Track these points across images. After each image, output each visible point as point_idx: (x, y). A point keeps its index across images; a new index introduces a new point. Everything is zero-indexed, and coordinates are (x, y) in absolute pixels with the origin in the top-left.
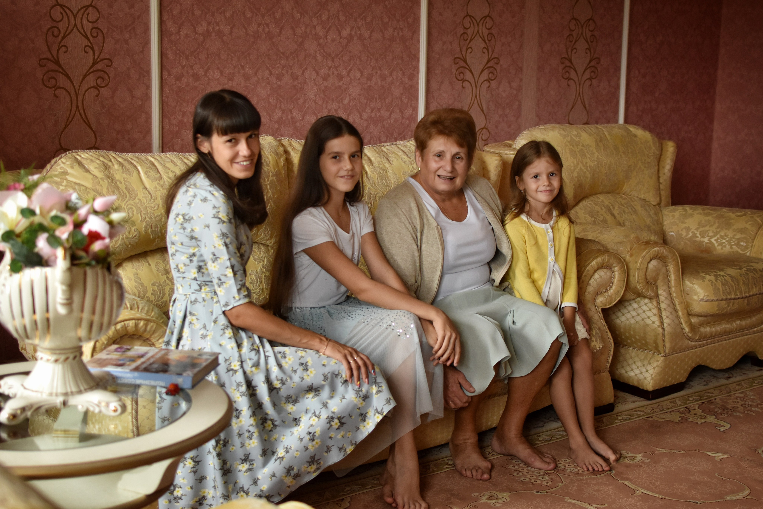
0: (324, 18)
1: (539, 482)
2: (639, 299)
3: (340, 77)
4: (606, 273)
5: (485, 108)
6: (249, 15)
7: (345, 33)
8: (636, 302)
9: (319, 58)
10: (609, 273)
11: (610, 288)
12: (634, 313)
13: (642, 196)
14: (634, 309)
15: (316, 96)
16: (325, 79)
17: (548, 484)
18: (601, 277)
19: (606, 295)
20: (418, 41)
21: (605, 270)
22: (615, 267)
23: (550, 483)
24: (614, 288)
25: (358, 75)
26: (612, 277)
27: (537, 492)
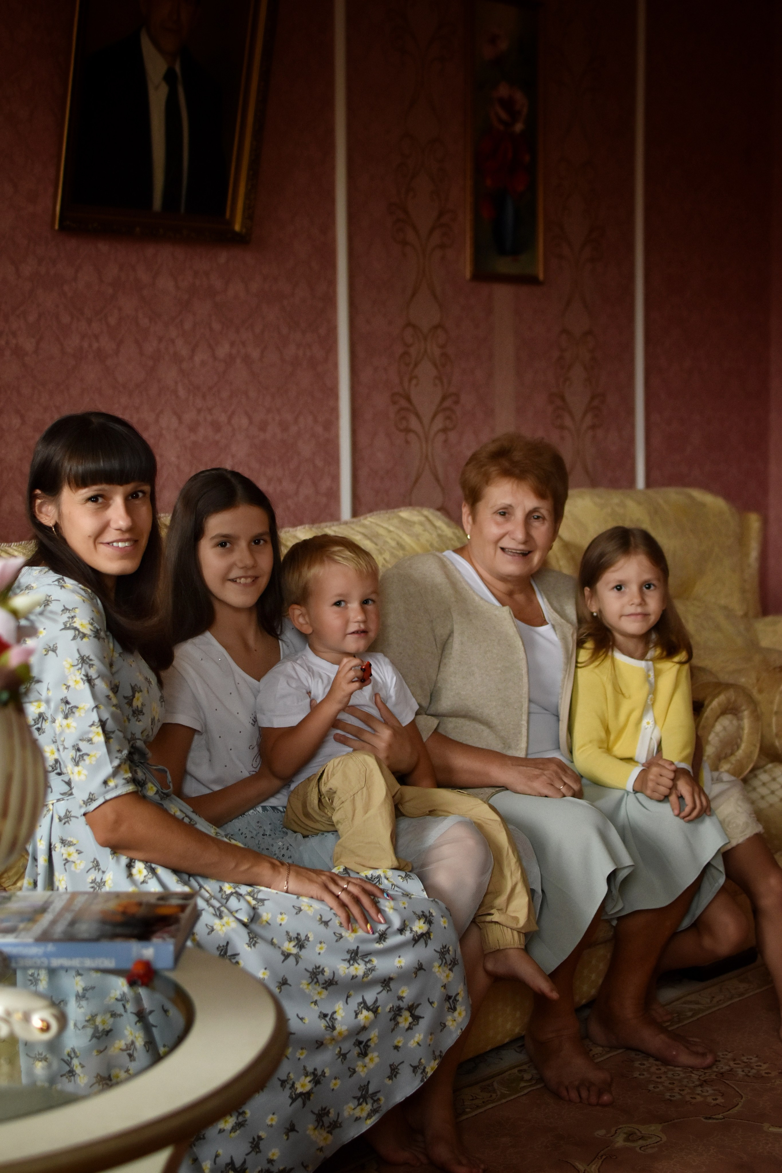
0: (188, 326)
1: (699, 1099)
2: (770, 766)
3: (217, 427)
4: (731, 722)
5: (441, 476)
6: (66, 319)
7: (223, 350)
8: (765, 772)
9: (182, 393)
10: (735, 722)
11: (738, 747)
12: (764, 791)
13: (723, 602)
14: (764, 784)
15: (178, 457)
16: (193, 428)
17: (718, 1102)
18: (725, 729)
19: (733, 759)
20: (336, 365)
21: (730, 716)
22: (745, 710)
23: (720, 1100)
24: (743, 746)
25: (245, 421)
26: (740, 728)
27: (706, 1118)
